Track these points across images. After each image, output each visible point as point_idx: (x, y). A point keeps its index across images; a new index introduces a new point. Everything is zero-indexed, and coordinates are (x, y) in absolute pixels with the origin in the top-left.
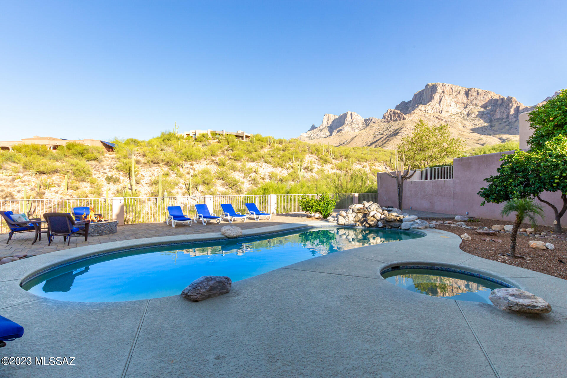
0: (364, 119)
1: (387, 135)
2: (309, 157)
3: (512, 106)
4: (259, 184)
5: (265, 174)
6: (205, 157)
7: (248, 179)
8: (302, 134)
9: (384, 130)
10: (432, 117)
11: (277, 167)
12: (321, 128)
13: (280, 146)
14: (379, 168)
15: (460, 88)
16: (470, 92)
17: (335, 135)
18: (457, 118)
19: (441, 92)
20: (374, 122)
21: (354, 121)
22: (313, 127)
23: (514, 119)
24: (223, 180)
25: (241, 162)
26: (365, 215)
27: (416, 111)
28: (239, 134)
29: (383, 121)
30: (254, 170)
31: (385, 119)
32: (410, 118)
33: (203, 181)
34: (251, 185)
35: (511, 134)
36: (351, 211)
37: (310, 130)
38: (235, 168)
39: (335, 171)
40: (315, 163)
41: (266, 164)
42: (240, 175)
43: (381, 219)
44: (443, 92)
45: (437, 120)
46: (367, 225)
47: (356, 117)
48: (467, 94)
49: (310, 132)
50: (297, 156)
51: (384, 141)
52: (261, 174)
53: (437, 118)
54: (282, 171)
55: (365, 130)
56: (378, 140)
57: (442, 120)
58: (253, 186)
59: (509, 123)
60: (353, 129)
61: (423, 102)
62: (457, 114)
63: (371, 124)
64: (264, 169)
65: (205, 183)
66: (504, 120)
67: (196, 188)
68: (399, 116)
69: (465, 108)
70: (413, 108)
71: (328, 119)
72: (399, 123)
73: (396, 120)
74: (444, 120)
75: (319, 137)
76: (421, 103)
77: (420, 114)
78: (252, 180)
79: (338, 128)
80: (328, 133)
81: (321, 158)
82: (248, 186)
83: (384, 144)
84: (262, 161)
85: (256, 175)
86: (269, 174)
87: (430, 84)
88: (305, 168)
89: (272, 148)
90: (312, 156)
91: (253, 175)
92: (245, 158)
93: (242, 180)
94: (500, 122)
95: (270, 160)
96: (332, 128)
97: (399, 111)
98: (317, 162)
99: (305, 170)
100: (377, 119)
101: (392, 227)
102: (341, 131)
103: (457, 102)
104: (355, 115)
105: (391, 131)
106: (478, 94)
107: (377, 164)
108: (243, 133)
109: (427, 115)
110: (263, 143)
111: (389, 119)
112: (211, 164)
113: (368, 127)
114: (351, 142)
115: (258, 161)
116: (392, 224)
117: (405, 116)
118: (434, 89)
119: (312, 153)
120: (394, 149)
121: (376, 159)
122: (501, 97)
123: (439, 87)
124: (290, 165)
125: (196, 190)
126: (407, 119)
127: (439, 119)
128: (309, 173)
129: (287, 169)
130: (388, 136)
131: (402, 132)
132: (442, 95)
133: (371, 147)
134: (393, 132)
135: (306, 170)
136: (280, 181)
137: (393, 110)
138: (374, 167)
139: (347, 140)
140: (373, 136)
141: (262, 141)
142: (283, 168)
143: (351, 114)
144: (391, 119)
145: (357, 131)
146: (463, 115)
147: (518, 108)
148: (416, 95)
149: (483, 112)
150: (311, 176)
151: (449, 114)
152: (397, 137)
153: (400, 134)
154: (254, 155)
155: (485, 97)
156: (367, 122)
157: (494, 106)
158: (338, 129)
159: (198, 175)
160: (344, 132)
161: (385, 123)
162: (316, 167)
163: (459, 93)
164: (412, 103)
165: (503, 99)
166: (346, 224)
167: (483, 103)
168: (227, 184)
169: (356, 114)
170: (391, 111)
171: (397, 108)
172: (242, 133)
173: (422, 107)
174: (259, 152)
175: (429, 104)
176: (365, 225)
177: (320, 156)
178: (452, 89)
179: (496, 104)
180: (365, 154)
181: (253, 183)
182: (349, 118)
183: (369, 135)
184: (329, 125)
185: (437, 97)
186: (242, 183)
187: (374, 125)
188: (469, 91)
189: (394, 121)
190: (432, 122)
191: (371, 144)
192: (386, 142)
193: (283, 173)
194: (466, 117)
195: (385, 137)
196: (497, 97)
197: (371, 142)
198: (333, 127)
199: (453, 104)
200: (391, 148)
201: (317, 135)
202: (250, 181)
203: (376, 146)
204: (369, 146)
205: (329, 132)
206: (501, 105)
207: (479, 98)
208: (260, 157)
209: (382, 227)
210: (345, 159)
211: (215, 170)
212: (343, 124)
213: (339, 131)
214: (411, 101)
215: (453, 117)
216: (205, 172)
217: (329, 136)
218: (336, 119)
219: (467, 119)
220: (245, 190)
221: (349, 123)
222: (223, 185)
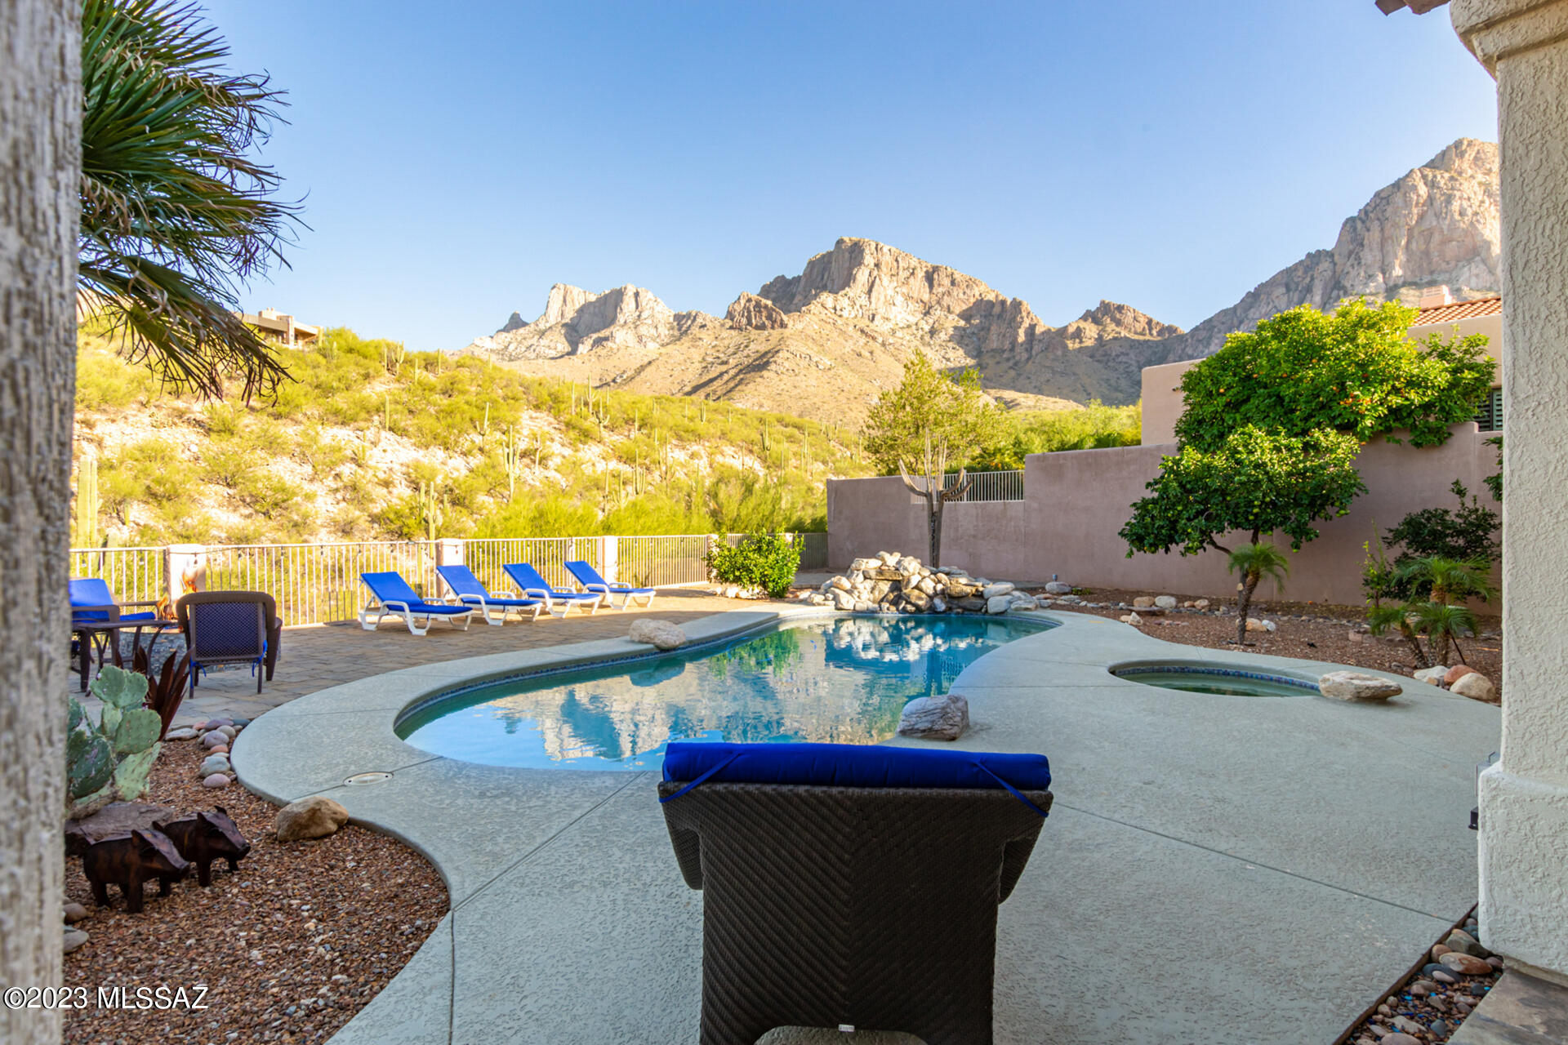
0: (673, 313)
1: (740, 367)
2: (531, 418)
3: (1021, 323)
4: (372, 501)
5: (391, 470)
6: (143, 398)
7: (330, 482)
8: (477, 342)
9: (731, 350)
10: (851, 328)
11: (432, 448)
12: (542, 327)
13: (430, 378)
14: (732, 461)
15: (914, 262)
16: (936, 276)
17: (585, 352)
18: (908, 338)
19: (872, 266)
20: (703, 326)
21: (644, 315)
22: (516, 323)
23: (1025, 355)
24: (228, 485)
25: (297, 422)
26: (897, 586)
27: (812, 307)
28: (270, 321)
29: (727, 326)
30: (349, 453)
31: (732, 319)
32: (800, 326)
33: (148, 487)
34: (343, 504)
35: (1020, 391)
36: (861, 577)
37: (506, 329)
38: (274, 445)
39: (613, 465)
40: (552, 440)
41: (389, 434)
42: (298, 469)
43: (936, 594)
44: (877, 265)
45: (863, 340)
46: (910, 608)
47: (651, 304)
48: (929, 278)
49: (505, 337)
50: (496, 414)
51: (732, 384)
52: (375, 469)
53: (862, 331)
54: (450, 462)
55: (677, 347)
56: (715, 379)
57: (874, 338)
58: (351, 508)
59: (1016, 364)
60: (640, 339)
61: (829, 285)
62: (909, 327)
63: (695, 330)
64: (384, 451)
65: (154, 495)
66: (1005, 356)
67: (114, 515)
68: (769, 317)
69: (925, 314)
70: (806, 297)
71: (565, 301)
72: (770, 335)
73: (762, 327)
74: (880, 340)
75: (533, 356)
76: (824, 288)
77: (824, 318)
78: (345, 487)
79: (595, 332)
80: (563, 346)
81: (569, 425)
82: (330, 508)
83: (730, 391)
84: (376, 423)
85: (360, 471)
86: (404, 469)
87: (846, 239)
88: (524, 455)
89: (403, 380)
90: (538, 414)
91: (347, 469)
92: (313, 410)
93: (308, 487)
94: (998, 359)
95: (405, 421)
96: (577, 331)
97: (769, 303)
98: (557, 436)
99: (524, 460)
100: (710, 316)
101: (965, 609)
102: (604, 343)
103: (908, 298)
104: (647, 297)
105: (748, 356)
106: (953, 283)
107: (729, 450)
108: (286, 320)
109: (840, 322)
110: (367, 361)
111: (744, 321)
112: (175, 424)
113: (684, 338)
114: (638, 379)
115: (362, 424)
116: (964, 603)
117: (785, 318)
118: (855, 253)
119: (537, 407)
120: (756, 408)
121: (723, 435)
122: (1000, 298)
123: (867, 251)
124: (473, 442)
125: (116, 521)
126: (790, 325)
127: (867, 335)
128: (537, 469)
129: (464, 454)
130: (741, 371)
131: (779, 361)
132: (875, 273)
133: (694, 397)
134: (755, 360)
135: (526, 460)
136: (446, 492)
137: (754, 296)
138: (719, 458)
139: (624, 372)
140: (699, 366)
141: (365, 357)
142: (450, 452)
143: (637, 295)
144: (749, 323)
145: (653, 347)
146: (921, 332)
147: (1032, 327)
148: (812, 264)
149: (964, 329)
150: (545, 480)
151: (891, 325)
152: (765, 373)
153: (773, 367)
154: (340, 401)
155: (968, 291)
156: (683, 324)
157: (985, 317)
158: (595, 336)
159: (122, 463)
160: (614, 346)
161: (732, 332)
162: (557, 449)
163: (913, 274)
164: (802, 283)
165: (1003, 302)
166: (857, 608)
167: (965, 307)
168: (248, 500)
169: (650, 295)
170: (749, 300)
171: (766, 291)
172: (280, 318)
173: (827, 298)
174: (359, 391)
175: (843, 292)
176: (904, 608)
177: (565, 417)
178: (897, 261)
179: (991, 315)
180: (692, 419)
181: (348, 496)
182: (628, 304)
183: (687, 363)
184: (567, 320)
185: (862, 276)
186: (309, 497)
187: (703, 334)
188: (934, 272)
189: (757, 328)
190: (851, 342)
191: (695, 389)
192: (736, 386)
193: (452, 467)
194: (927, 338)
195: (732, 372)
196: (991, 297)
197: (694, 383)
198: (581, 328)
199: (899, 300)
200: (749, 405)
201: (528, 348)
202: (337, 490)
203: (707, 396)
204: (689, 394)
205: (566, 344)
206: (999, 316)
207: (955, 293)
208: (368, 412)
209: (944, 612)
210: (639, 429)
211: (194, 448)
212: (612, 321)
213: (599, 342)
214: (799, 277)
215: (899, 334)
216: (151, 455)
217: (568, 354)
218: (591, 303)
219: (929, 345)
220: (319, 522)
221: (630, 320)
222: (231, 503)
